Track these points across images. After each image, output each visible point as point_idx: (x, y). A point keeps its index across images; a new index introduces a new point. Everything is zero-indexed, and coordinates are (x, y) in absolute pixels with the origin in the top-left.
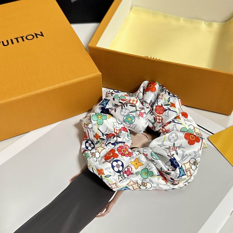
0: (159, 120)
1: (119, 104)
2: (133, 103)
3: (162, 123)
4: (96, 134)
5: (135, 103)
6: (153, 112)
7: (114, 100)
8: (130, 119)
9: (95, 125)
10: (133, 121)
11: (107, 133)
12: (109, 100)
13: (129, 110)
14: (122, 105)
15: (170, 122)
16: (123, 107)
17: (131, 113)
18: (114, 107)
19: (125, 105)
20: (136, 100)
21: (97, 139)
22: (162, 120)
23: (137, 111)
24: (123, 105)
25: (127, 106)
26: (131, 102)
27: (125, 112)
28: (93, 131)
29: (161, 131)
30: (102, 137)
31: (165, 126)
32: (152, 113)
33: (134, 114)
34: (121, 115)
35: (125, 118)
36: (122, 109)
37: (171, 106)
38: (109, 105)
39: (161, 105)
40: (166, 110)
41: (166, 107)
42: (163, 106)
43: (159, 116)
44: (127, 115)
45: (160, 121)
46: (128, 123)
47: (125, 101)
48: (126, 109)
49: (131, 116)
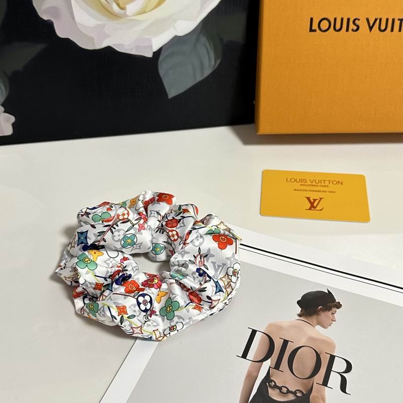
0: (173, 236)
1: (105, 229)
2: (124, 219)
3: (181, 238)
5: (126, 216)
7: (95, 228)
8: (129, 241)
10: (135, 240)
12: (87, 231)
13: (123, 230)
14: (110, 229)
15: (191, 231)
16: (114, 230)
17: (127, 233)
18: (99, 238)
19: (115, 226)
20: (126, 212)
22: (177, 234)
23: (134, 226)
24: (112, 227)
25: (118, 226)
26: (121, 217)
27: (119, 235)
31: (186, 240)
33: (132, 231)
34: (116, 241)
35: (123, 242)
36: (113, 233)
37: (184, 213)
38: (90, 239)
40: (180, 220)
41: (178, 218)
42: (175, 218)
43: (172, 231)
44: (123, 238)
45: (176, 237)
46: (129, 246)
47: (111, 221)
48: (119, 231)
49: (129, 236)
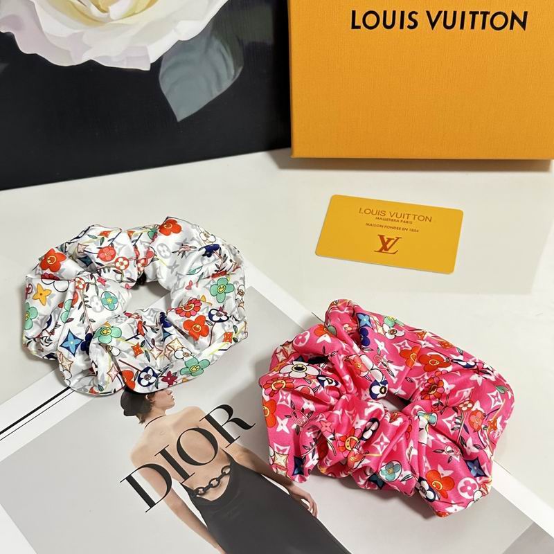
0: (122, 264)
3: (131, 259)
4: (134, 348)
6: (106, 267)
7: (73, 319)
8: (109, 300)
9: (118, 343)
11: (135, 330)
12: (69, 331)
14: (85, 305)
15: (135, 246)
16: (88, 304)
18: (85, 324)
21: (141, 352)
22: (125, 259)
27: (97, 304)
28: (127, 352)
29: (142, 269)
30: (140, 342)
31: (137, 257)
32: (106, 269)
34: (100, 311)
35: (107, 307)
36: (90, 307)
37: (107, 236)
38: (80, 333)
39: (99, 250)
40: (112, 244)
41: (106, 243)
42: (102, 246)
43: (117, 261)
44: (102, 301)
45: (126, 263)
46: (116, 306)
47: (78, 298)
48: (93, 300)
